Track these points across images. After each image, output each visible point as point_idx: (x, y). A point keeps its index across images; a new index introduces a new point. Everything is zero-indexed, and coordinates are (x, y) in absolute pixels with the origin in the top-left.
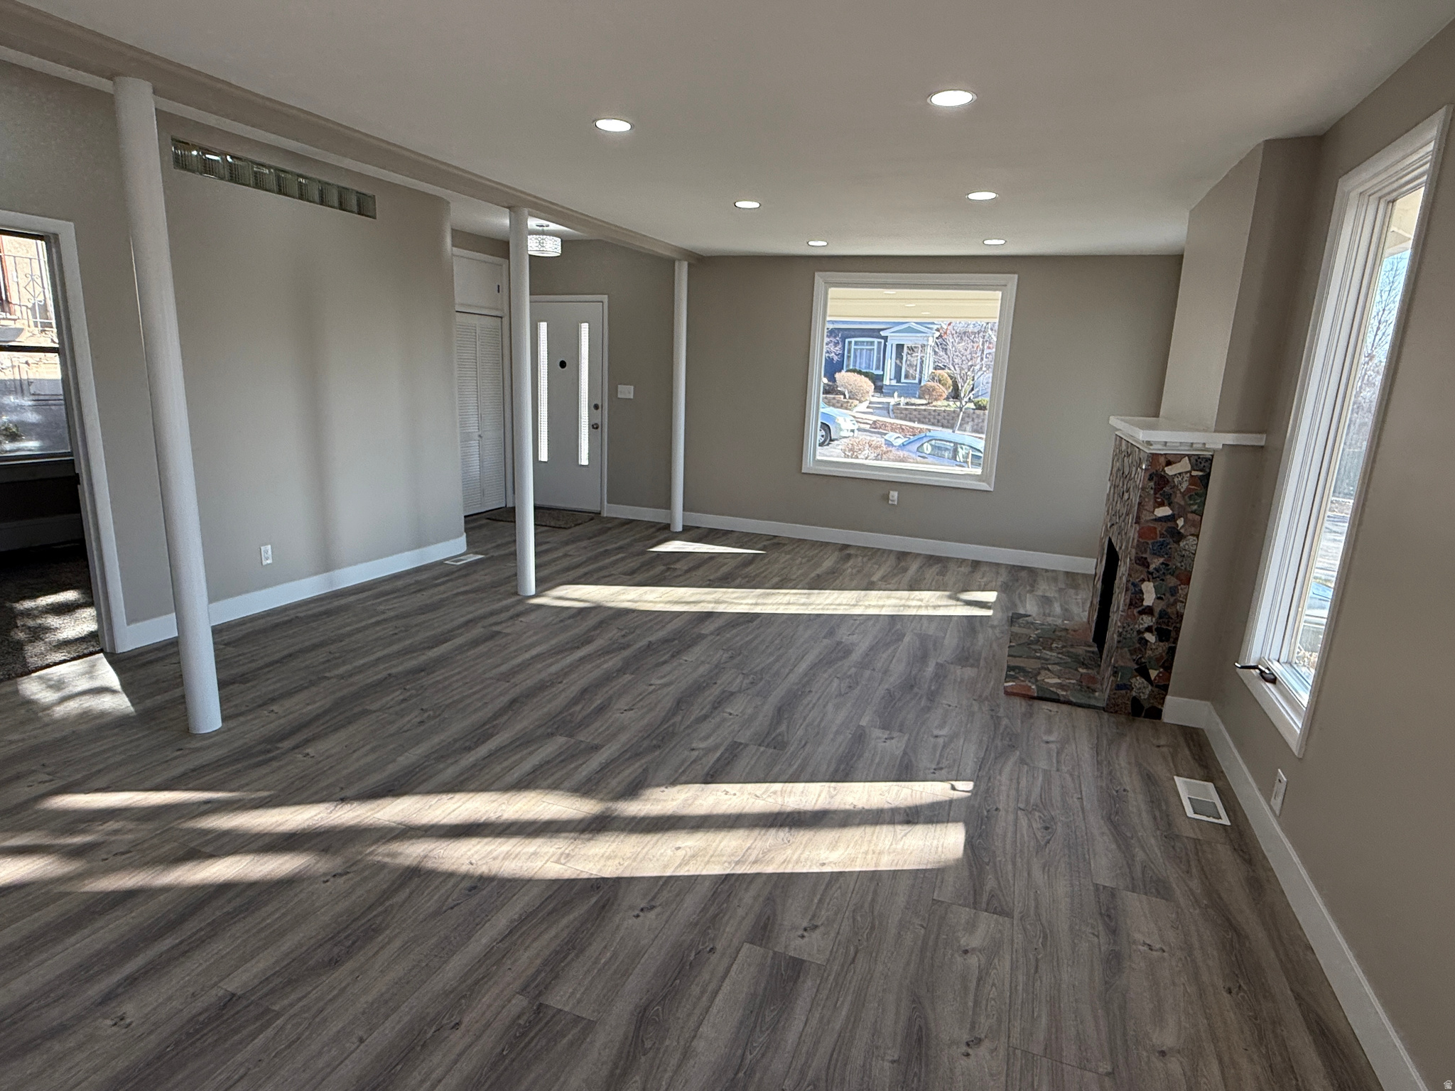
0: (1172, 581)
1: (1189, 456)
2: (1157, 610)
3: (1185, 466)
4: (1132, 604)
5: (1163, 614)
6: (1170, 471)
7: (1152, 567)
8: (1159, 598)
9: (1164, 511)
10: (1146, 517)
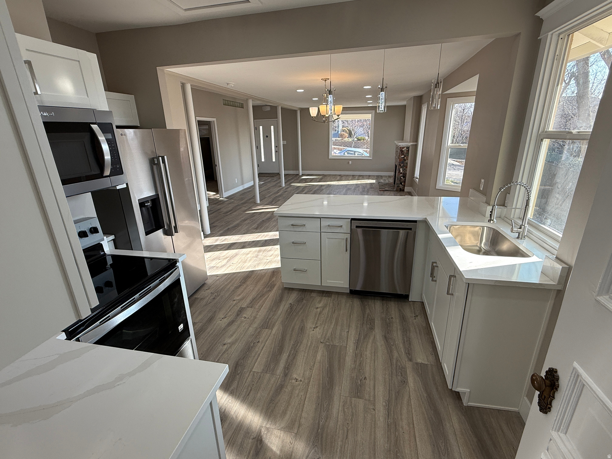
0: (405, 168)
1: (406, 147)
2: (403, 173)
3: (405, 148)
4: (399, 173)
5: (404, 173)
6: (403, 149)
7: (401, 166)
8: (403, 171)
9: (403, 156)
10: (400, 157)
